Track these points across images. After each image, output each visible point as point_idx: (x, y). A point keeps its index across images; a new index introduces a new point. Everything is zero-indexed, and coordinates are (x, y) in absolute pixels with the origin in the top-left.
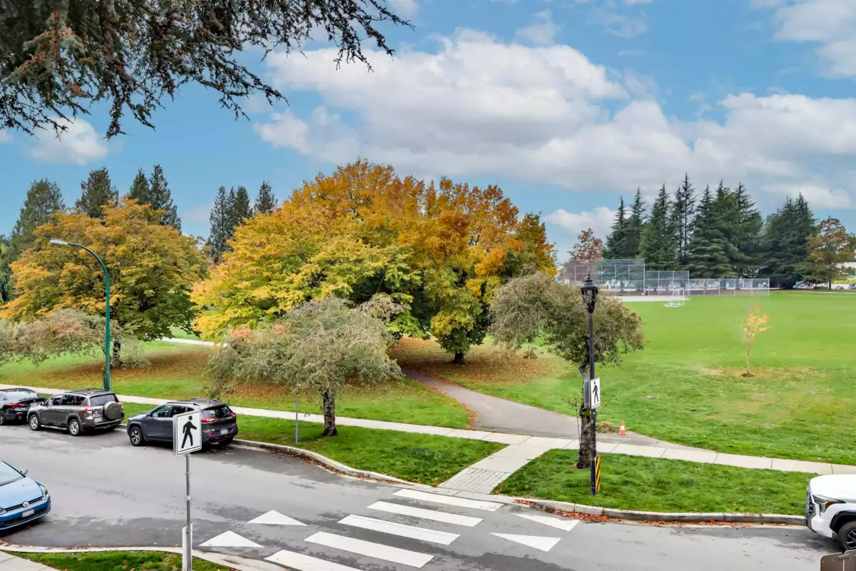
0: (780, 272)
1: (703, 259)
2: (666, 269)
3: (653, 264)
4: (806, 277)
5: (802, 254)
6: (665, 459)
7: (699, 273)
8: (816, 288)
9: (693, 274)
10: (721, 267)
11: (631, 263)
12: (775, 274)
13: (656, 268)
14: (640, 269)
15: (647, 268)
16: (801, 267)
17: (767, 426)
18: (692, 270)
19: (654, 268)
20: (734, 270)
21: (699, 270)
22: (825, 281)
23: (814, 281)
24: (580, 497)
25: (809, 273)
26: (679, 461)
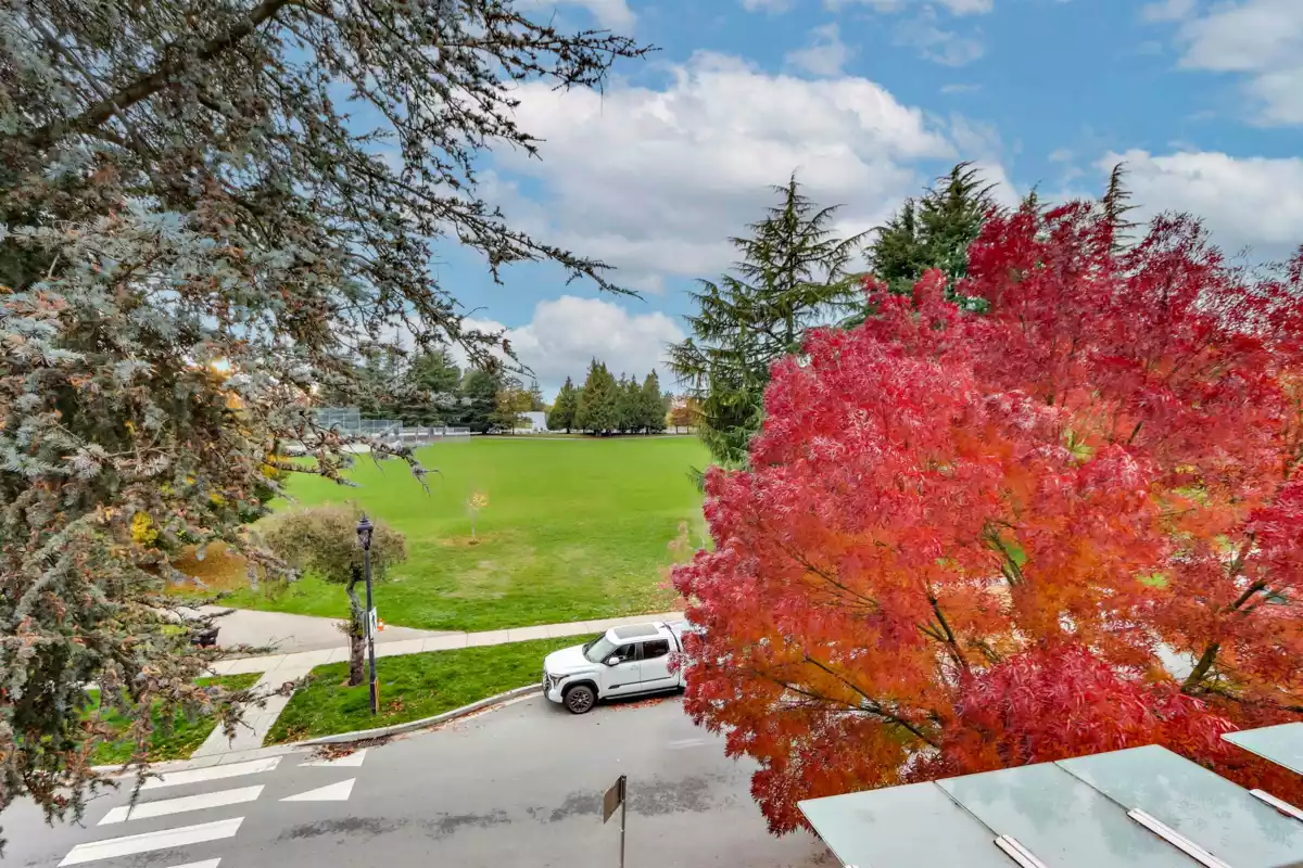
0: (478, 420)
1: (415, 410)
2: (381, 417)
3: (369, 414)
4: (496, 425)
5: (493, 405)
6: (427, 653)
7: (411, 422)
8: (503, 434)
9: (406, 423)
10: (430, 416)
11: (346, 412)
12: (473, 422)
13: (372, 418)
14: (355, 419)
15: (362, 417)
16: (492, 416)
17: (497, 595)
18: (405, 419)
19: (368, 417)
20: (441, 419)
21: (411, 419)
22: (510, 427)
23: (502, 428)
24: (362, 721)
25: (499, 422)
26: (439, 652)
